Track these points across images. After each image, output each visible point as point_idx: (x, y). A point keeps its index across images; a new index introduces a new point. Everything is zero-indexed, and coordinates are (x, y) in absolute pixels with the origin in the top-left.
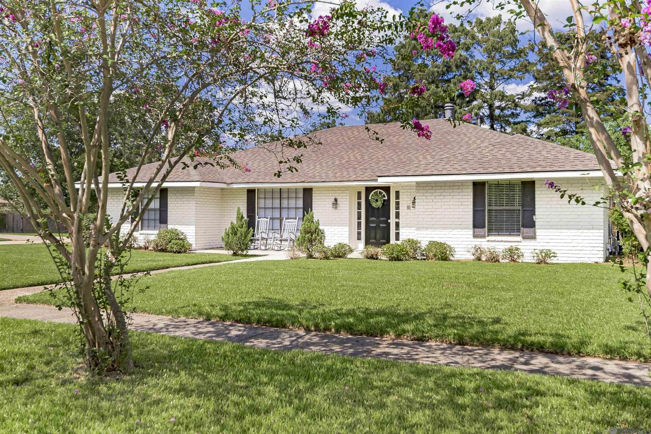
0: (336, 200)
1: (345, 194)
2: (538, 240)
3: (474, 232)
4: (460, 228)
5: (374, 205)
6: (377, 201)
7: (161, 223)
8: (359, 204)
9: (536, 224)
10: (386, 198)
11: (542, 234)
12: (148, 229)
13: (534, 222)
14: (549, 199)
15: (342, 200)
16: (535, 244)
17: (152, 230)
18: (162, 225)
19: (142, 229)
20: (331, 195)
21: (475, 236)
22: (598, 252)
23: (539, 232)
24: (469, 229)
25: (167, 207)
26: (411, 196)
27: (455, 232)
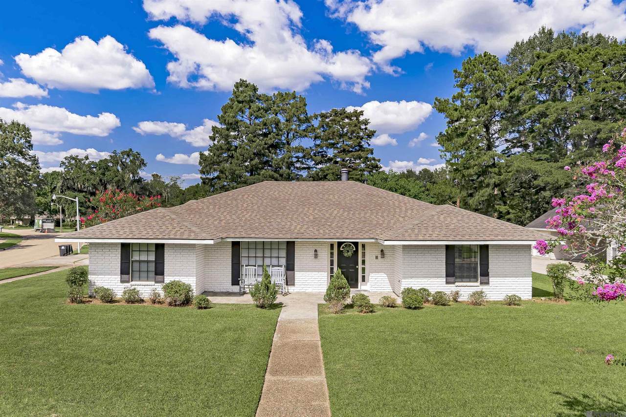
0: (316, 251)
1: (324, 247)
2: (490, 285)
3: (446, 280)
4: (435, 277)
5: (346, 255)
6: (348, 251)
7: (156, 274)
8: (332, 254)
9: (490, 274)
10: (355, 249)
11: (493, 280)
12: (140, 280)
13: (488, 273)
14: (497, 257)
15: (321, 251)
16: (489, 287)
17: (145, 281)
18: (157, 276)
19: (132, 281)
20: (311, 247)
21: (447, 283)
22: (528, 292)
23: (491, 279)
24: (443, 277)
25: (164, 259)
26: (378, 249)
27: (432, 280)
